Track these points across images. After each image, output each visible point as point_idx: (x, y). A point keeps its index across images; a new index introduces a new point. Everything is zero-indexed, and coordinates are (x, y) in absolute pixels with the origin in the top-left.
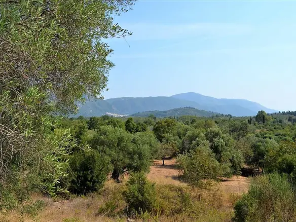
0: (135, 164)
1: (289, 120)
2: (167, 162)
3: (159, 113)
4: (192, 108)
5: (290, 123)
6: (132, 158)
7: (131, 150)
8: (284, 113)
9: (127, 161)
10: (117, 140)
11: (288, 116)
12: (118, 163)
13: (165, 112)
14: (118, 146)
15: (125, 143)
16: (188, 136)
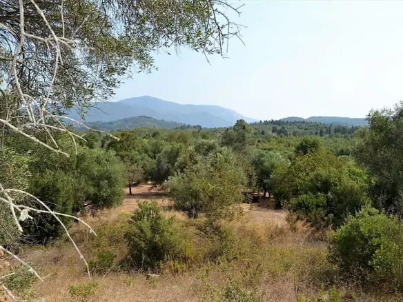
0: (105, 195)
1: (273, 131)
2: (134, 190)
3: (103, 125)
4: (147, 117)
5: (275, 134)
6: (98, 185)
7: (96, 173)
8: (266, 123)
9: (92, 190)
10: (76, 159)
11: (271, 127)
12: (79, 194)
13: (111, 123)
14: (77, 167)
15: (86, 164)
16: (166, 152)
